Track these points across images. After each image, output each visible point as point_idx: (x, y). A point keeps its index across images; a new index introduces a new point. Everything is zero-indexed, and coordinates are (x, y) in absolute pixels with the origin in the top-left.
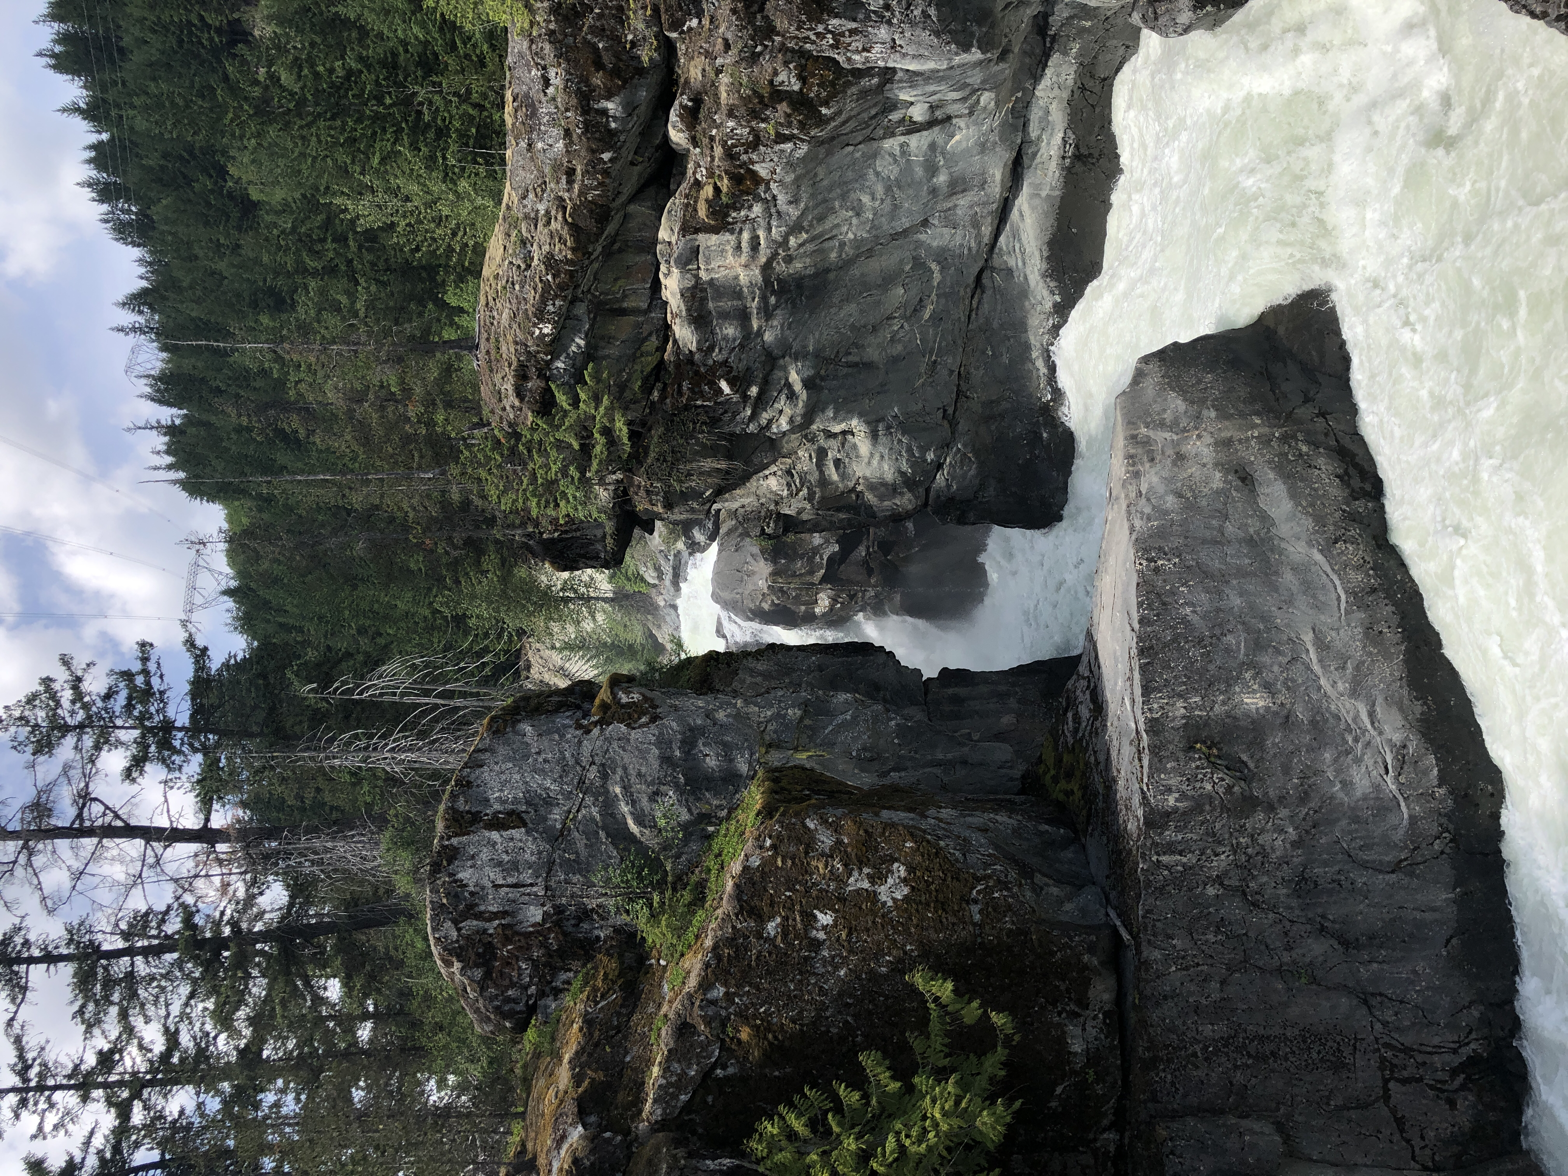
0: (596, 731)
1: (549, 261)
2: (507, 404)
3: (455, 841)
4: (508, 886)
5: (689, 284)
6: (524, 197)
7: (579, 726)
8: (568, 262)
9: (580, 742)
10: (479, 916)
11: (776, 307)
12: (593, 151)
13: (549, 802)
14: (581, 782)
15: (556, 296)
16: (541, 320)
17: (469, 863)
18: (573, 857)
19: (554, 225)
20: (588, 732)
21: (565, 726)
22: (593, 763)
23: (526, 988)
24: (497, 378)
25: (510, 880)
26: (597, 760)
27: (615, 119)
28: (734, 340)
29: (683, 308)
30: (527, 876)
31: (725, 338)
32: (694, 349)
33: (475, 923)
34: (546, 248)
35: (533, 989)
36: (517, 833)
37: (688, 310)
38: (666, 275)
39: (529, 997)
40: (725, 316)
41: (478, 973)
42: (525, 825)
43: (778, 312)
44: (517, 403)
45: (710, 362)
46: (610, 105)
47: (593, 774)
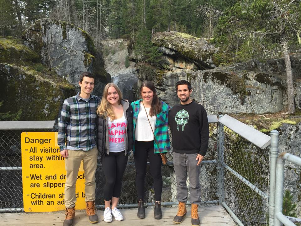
0: (83, 54)
1: (183, 47)
2: (156, 38)
3: (60, 24)
4: (51, 36)
5: (179, 75)
6: (196, 42)
7: (84, 51)
8: (182, 50)
9: (81, 51)
10: (45, 29)
11: (174, 92)
12: (202, 56)
13: (69, 44)
14: (73, 51)
15: (176, 48)
16: (171, 45)
17: (56, 27)
18: (57, 49)
19: (190, 48)
20: (83, 52)
21: (84, 48)
22: (76, 53)
23: (30, 38)
24: (162, 36)
25: (52, 36)
26: (77, 54)
27: (209, 60)
28: (168, 84)
29: (174, 74)
30: (53, 39)
31: (168, 82)
32: (166, 76)
33: (44, 28)
34: (185, 46)
35: (30, 40)
36: (62, 38)
37: (173, 75)
38: (180, 71)
39: (29, 39)
40: (172, 82)
41: (33, 29)
42: (64, 39)
43: (173, 92)
44: (156, 40)
45: (163, 79)
46: (211, 60)
47: (74, 53)
